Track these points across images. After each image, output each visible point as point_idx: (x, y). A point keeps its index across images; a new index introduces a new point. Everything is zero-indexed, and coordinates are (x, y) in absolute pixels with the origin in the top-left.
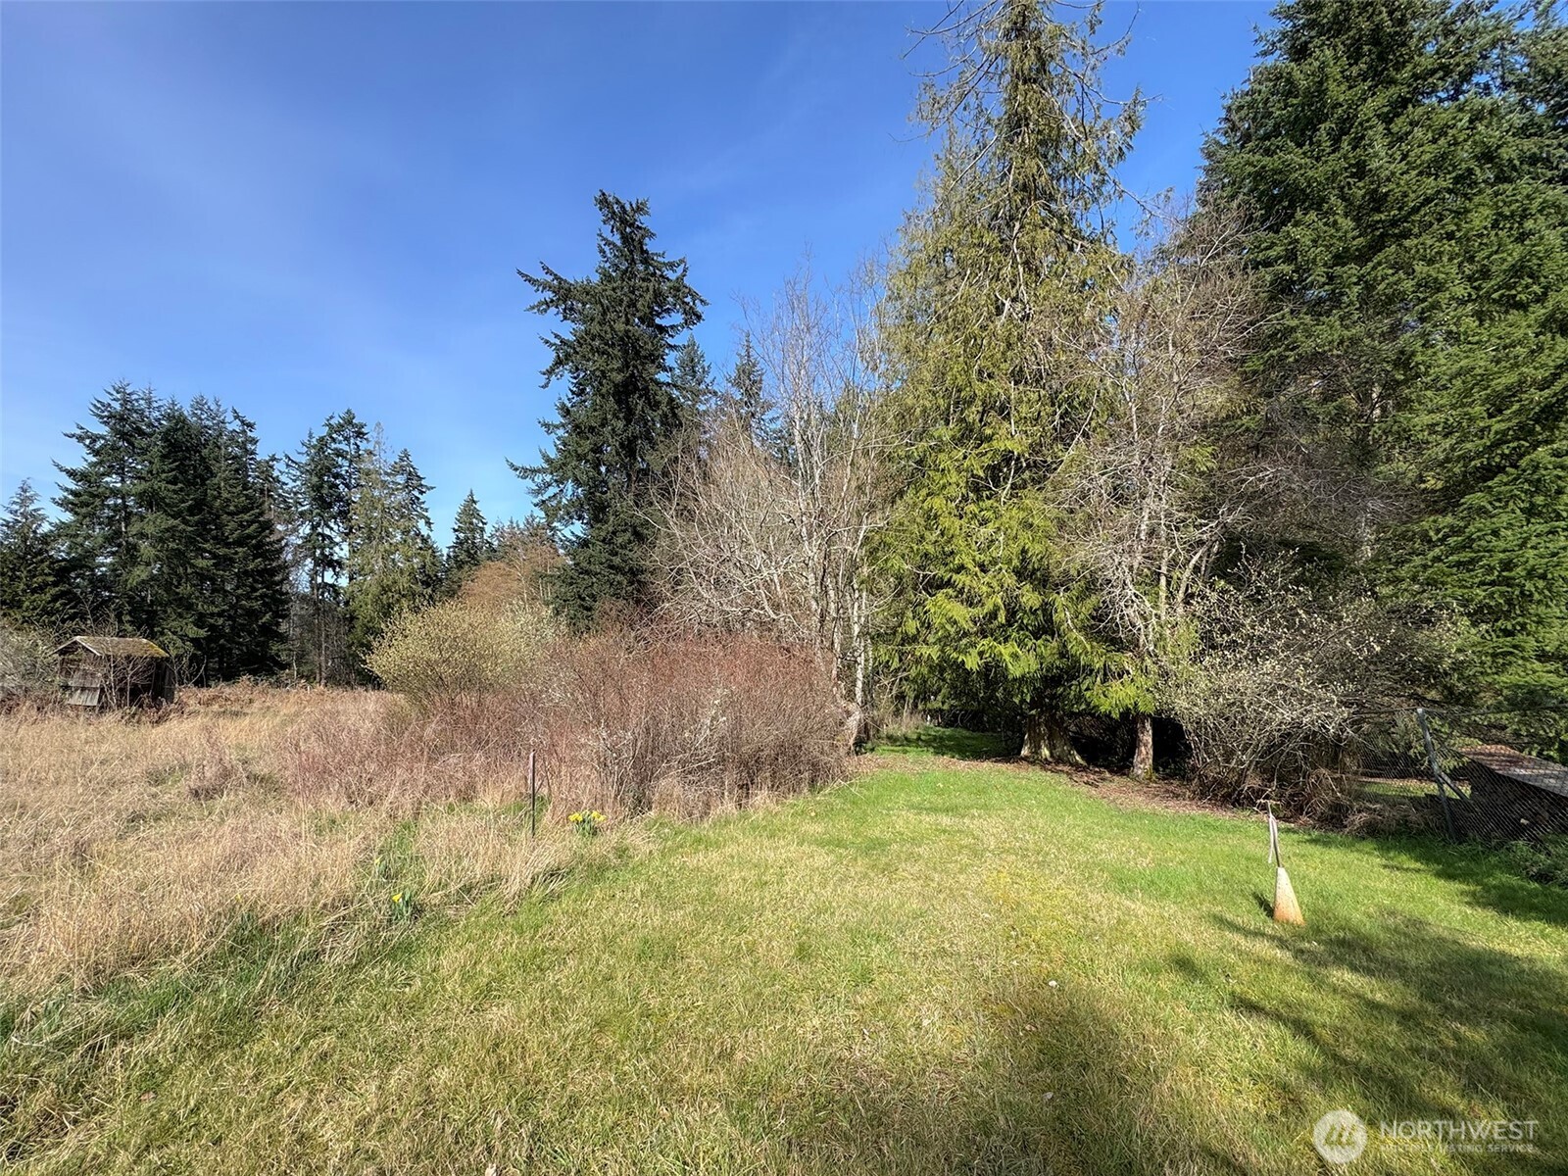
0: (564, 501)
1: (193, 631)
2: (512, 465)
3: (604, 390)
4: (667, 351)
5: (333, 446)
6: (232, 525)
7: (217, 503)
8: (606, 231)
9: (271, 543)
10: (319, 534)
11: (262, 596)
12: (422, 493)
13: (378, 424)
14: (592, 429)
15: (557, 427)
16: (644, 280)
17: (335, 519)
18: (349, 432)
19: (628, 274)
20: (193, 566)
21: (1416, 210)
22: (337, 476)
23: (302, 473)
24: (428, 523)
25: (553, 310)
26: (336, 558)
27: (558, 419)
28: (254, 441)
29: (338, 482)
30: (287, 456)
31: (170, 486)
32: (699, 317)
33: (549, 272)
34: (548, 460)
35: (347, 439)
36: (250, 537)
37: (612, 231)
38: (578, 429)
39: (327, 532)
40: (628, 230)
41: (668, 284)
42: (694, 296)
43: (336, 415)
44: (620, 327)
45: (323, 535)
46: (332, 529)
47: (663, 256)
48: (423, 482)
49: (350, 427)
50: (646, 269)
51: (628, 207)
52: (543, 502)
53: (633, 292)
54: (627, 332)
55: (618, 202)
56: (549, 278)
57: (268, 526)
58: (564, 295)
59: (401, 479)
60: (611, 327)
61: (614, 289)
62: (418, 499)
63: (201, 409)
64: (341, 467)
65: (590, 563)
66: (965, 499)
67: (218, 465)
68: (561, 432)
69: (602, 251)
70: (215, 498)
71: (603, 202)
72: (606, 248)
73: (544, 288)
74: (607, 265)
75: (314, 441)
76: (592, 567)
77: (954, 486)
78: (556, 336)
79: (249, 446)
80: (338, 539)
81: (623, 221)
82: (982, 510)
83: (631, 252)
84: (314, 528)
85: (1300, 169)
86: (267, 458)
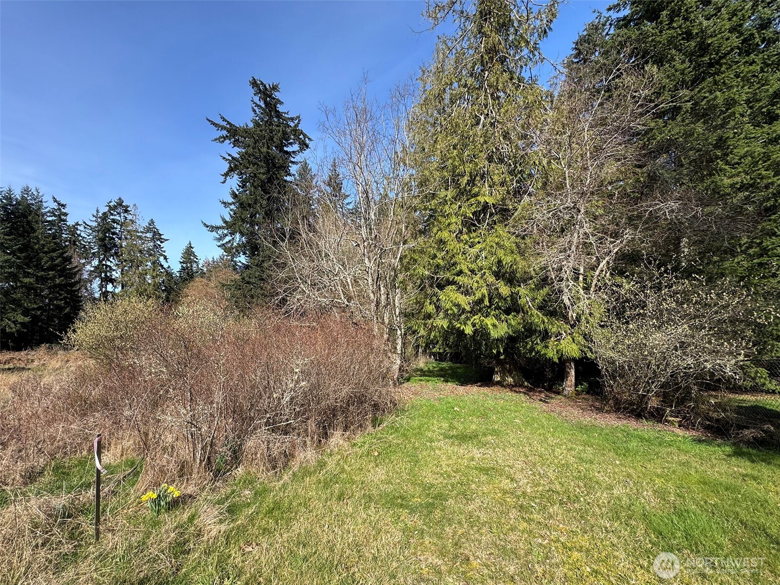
0: (235, 244)
1: (21, 318)
2: (205, 225)
3: (255, 184)
4: (290, 164)
5: (112, 217)
6: (45, 259)
7: (37, 247)
8: (256, 99)
9: (70, 269)
10: (104, 265)
11: (65, 298)
12: (162, 242)
13: (135, 205)
14: (249, 205)
15: (230, 204)
16: (277, 126)
17: (113, 256)
18: (119, 210)
19: (269, 123)
20: (21, 282)
21: (725, 55)
22: (114, 233)
23: (93, 232)
24: (165, 258)
25: (227, 141)
26: (113, 277)
27: (231, 200)
28: (66, 214)
29: (114, 237)
30: (84, 223)
31: (6, 237)
32: (307, 146)
33: (224, 120)
34: (225, 222)
35: (118, 213)
36: (57, 265)
37: (260, 100)
38: (242, 206)
39: (108, 263)
40: (268, 99)
41: (290, 128)
42: (305, 136)
43: (113, 201)
44: (264, 150)
45: (107, 266)
46: (111, 262)
47: (287, 113)
48: (162, 237)
49: (120, 206)
50: (279, 120)
51: (268, 87)
52: (223, 244)
53: (272, 133)
54: (268, 152)
55: (262, 83)
56: (224, 124)
57: (69, 259)
58: (233, 133)
59: (149, 235)
60: (259, 150)
61: (261, 131)
62: (160, 246)
63: (27, 194)
64: (116, 228)
65: (250, 277)
66: (461, 232)
67: (37, 225)
68: (232, 207)
69: (254, 111)
70: (36, 244)
71: (254, 83)
72: (256, 108)
73: (222, 129)
74: (257, 118)
75: (100, 214)
76: (251, 280)
77: (455, 224)
78: (229, 155)
79: (63, 217)
80: (114, 268)
81: (265, 94)
82: (471, 238)
83: (270, 111)
84: (100, 262)
85: (652, 36)
86: (74, 224)
